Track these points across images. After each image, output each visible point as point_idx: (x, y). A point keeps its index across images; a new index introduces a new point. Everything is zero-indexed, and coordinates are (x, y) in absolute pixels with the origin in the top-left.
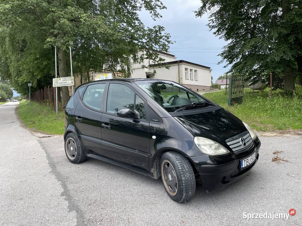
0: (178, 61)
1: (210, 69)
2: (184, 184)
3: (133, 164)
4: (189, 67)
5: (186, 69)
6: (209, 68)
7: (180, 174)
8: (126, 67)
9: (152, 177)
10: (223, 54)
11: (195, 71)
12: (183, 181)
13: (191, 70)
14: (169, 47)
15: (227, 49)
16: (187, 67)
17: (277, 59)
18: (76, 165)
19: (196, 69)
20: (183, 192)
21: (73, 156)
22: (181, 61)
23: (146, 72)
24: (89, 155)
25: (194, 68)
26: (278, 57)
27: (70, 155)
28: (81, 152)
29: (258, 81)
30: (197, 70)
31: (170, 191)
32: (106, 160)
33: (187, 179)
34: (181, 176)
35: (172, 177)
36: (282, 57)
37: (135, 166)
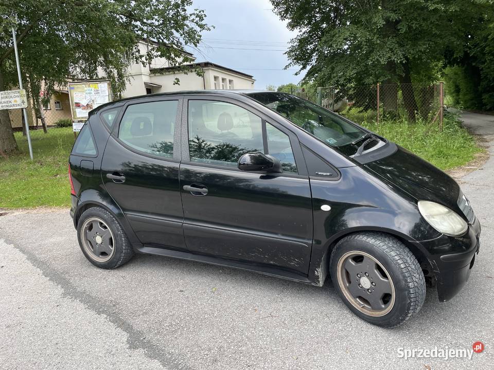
0: (202, 63)
1: (253, 78)
2: (412, 296)
3: (265, 261)
4: (221, 75)
5: (216, 78)
6: (251, 77)
7: (404, 277)
8: (115, 72)
9: (313, 284)
10: (291, 51)
11: (230, 81)
12: (411, 290)
13: (223, 80)
14: (200, 36)
15: (295, 44)
16: (217, 74)
17: (383, 61)
18: (112, 272)
19: (231, 78)
20: (409, 309)
21: (104, 254)
22: (207, 64)
23: (145, 83)
24: (146, 250)
25: (228, 77)
26: (385, 59)
27: (94, 252)
28: (124, 244)
29: (342, 97)
30: (232, 81)
31: (363, 307)
32: (189, 257)
33: (416, 284)
34: (406, 281)
35: (372, 283)
36: (390, 58)
37: (271, 265)
